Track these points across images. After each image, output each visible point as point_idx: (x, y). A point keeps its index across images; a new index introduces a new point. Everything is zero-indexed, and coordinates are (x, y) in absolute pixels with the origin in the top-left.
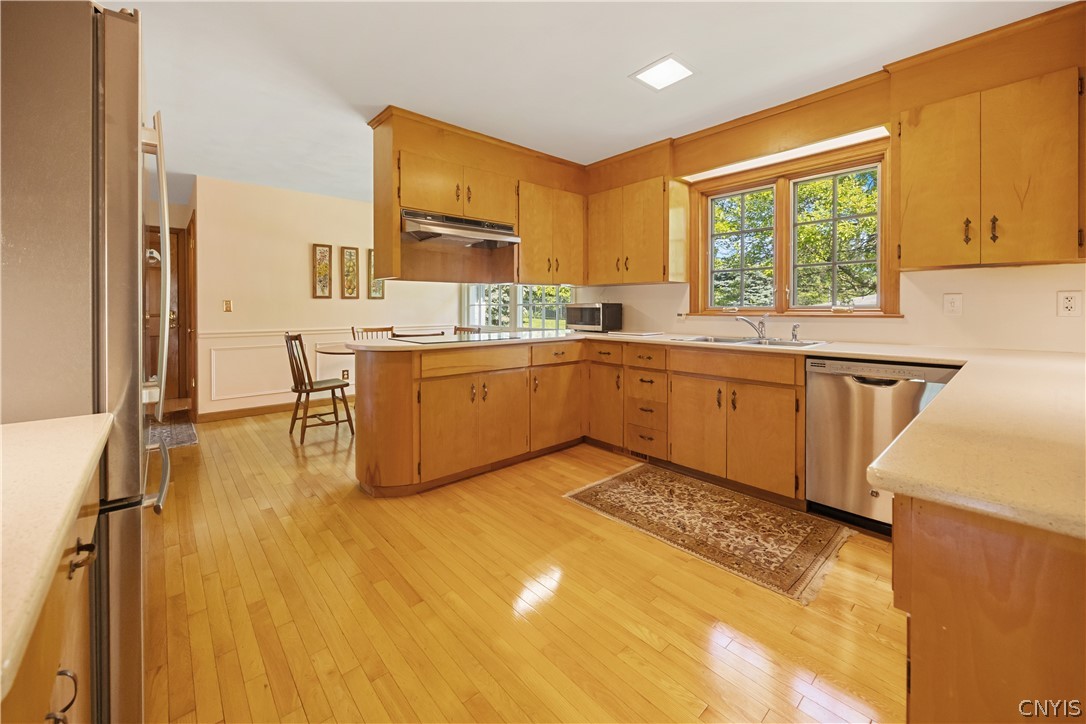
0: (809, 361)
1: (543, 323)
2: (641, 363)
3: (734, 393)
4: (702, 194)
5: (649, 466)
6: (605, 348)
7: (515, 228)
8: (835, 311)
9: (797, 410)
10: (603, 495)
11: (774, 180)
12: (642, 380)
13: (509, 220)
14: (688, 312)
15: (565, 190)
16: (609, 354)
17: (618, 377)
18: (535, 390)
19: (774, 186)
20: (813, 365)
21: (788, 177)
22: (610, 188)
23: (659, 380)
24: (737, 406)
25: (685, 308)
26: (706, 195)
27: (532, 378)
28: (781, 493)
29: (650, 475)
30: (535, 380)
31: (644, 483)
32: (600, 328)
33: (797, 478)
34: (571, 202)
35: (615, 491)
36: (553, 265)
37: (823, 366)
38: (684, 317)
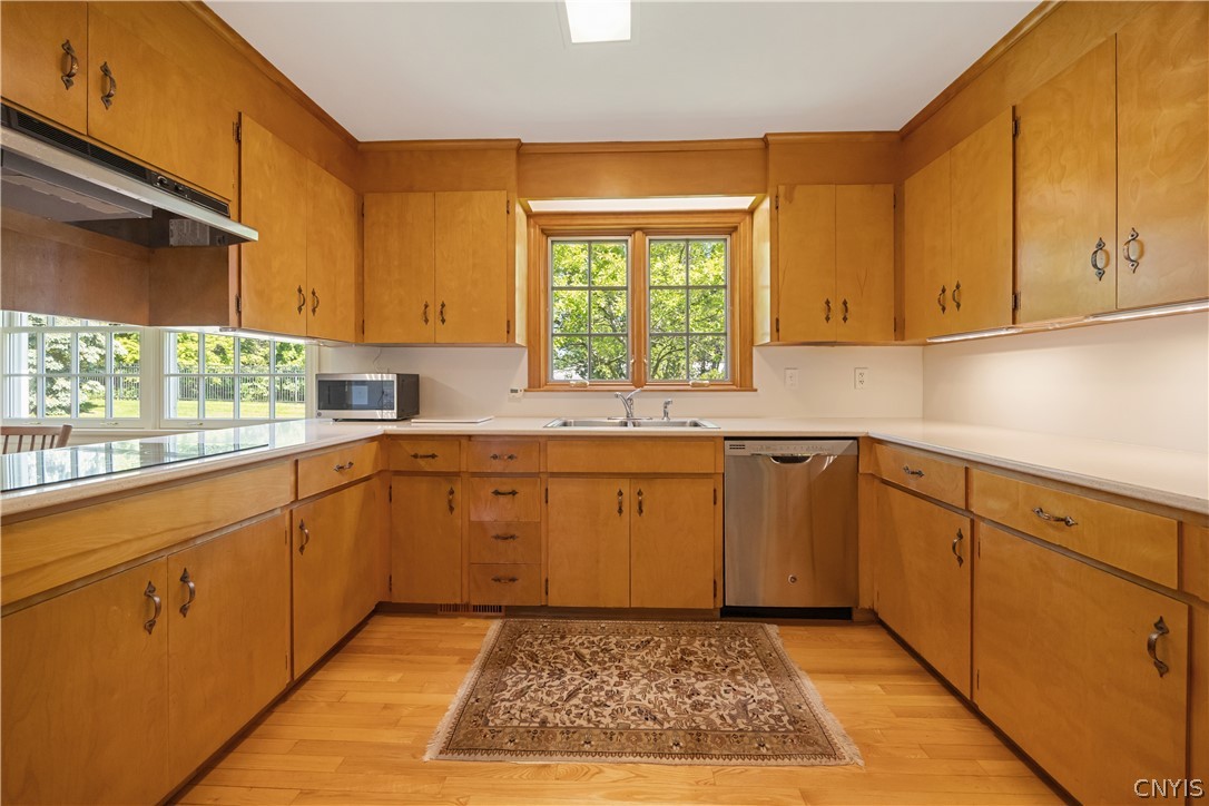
0: (728, 443)
1: (272, 410)
2: (497, 466)
3: (640, 493)
4: (543, 231)
5: (513, 622)
6: (424, 449)
7: (233, 210)
8: (694, 385)
9: (715, 503)
10: (495, 715)
11: (631, 231)
12: (497, 493)
13: (223, 189)
14: (526, 386)
15: (326, 169)
16: (433, 456)
17: (452, 492)
18: (302, 548)
19: (630, 239)
20: (732, 447)
21: (646, 231)
22: (410, 189)
23: (524, 490)
24: (644, 508)
25: (521, 380)
26: (546, 233)
27: (296, 524)
28: (698, 607)
29: (528, 638)
30: (302, 527)
31: (533, 657)
32: (392, 414)
33: (715, 582)
34: (334, 193)
35: (507, 695)
36: (308, 301)
37: (743, 447)
38: (520, 394)
